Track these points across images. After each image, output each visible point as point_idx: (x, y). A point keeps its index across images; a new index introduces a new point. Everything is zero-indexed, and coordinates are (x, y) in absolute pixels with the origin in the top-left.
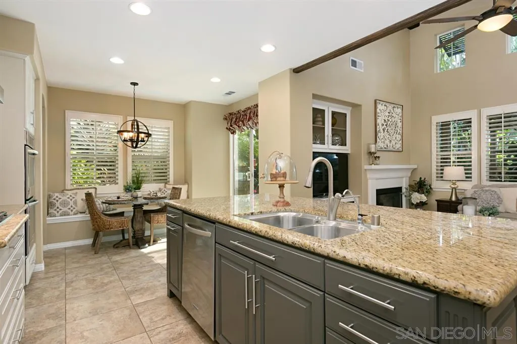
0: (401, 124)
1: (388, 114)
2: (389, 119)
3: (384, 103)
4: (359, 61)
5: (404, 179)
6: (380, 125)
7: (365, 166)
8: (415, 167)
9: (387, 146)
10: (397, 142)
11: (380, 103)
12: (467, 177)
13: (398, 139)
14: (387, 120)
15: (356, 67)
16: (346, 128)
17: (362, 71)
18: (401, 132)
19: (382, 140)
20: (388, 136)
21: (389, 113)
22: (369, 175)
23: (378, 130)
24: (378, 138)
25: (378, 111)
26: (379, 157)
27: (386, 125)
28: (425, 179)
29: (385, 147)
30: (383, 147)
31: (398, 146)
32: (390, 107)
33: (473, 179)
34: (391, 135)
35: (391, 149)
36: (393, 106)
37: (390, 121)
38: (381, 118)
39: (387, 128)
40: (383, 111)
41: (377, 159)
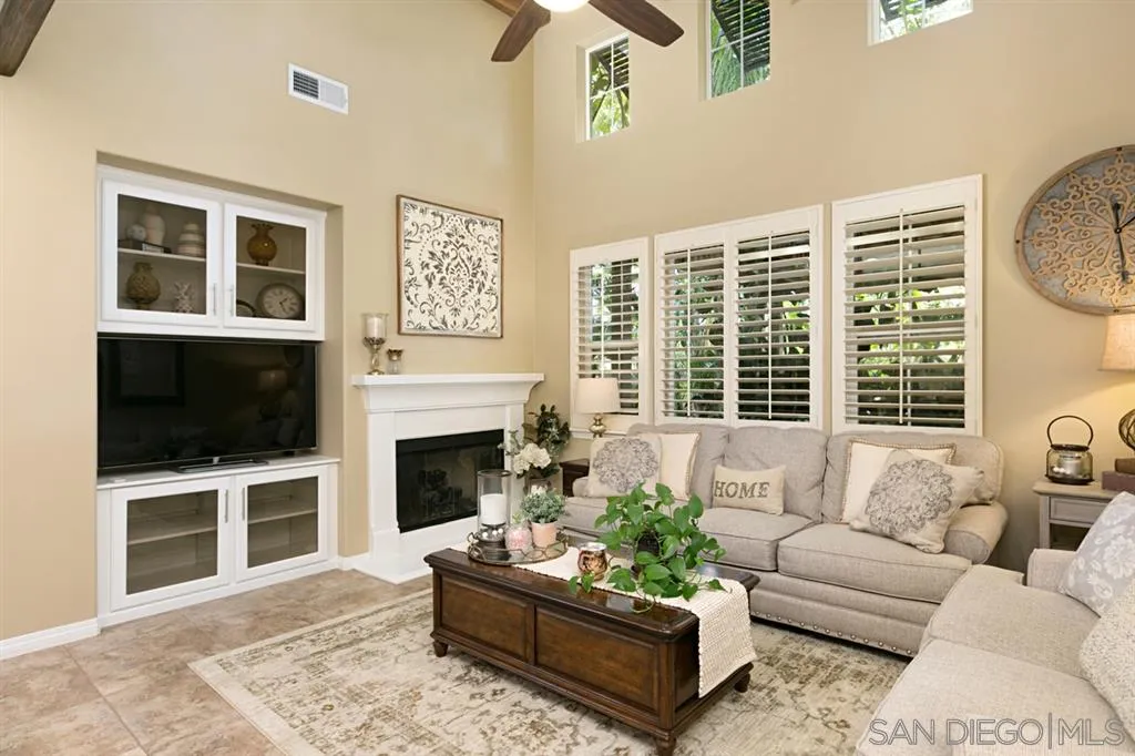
0: (497, 267)
1: (447, 239)
2: (446, 251)
3: (432, 209)
4: (326, 80)
5: (508, 409)
6: (416, 265)
7: (353, 377)
8: (539, 380)
9: (444, 323)
10: (482, 312)
11: (414, 207)
12: (623, 406)
13: (483, 304)
14: (439, 254)
15: (316, 96)
16: (304, 269)
17: (345, 111)
18: (497, 287)
19: (425, 307)
20: (446, 297)
21: (449, 235)
22: (373, 403)
23: (405, 277)
24: (404, 299)
25: (407, 226)
26: (399, 353)
27: (436, 267)
28: (553, 408)
29: (435, 324)
30: (427, 325)
31: (488, 322)
32: (456, 221)
33: (640, 410)
34: (458, 294)
35: (460, 330)
36: (465, 217)
37: (453, 255)
38: (419, 246)
39: (438, 276)
40: (426, 228)
41: (395, 358)
